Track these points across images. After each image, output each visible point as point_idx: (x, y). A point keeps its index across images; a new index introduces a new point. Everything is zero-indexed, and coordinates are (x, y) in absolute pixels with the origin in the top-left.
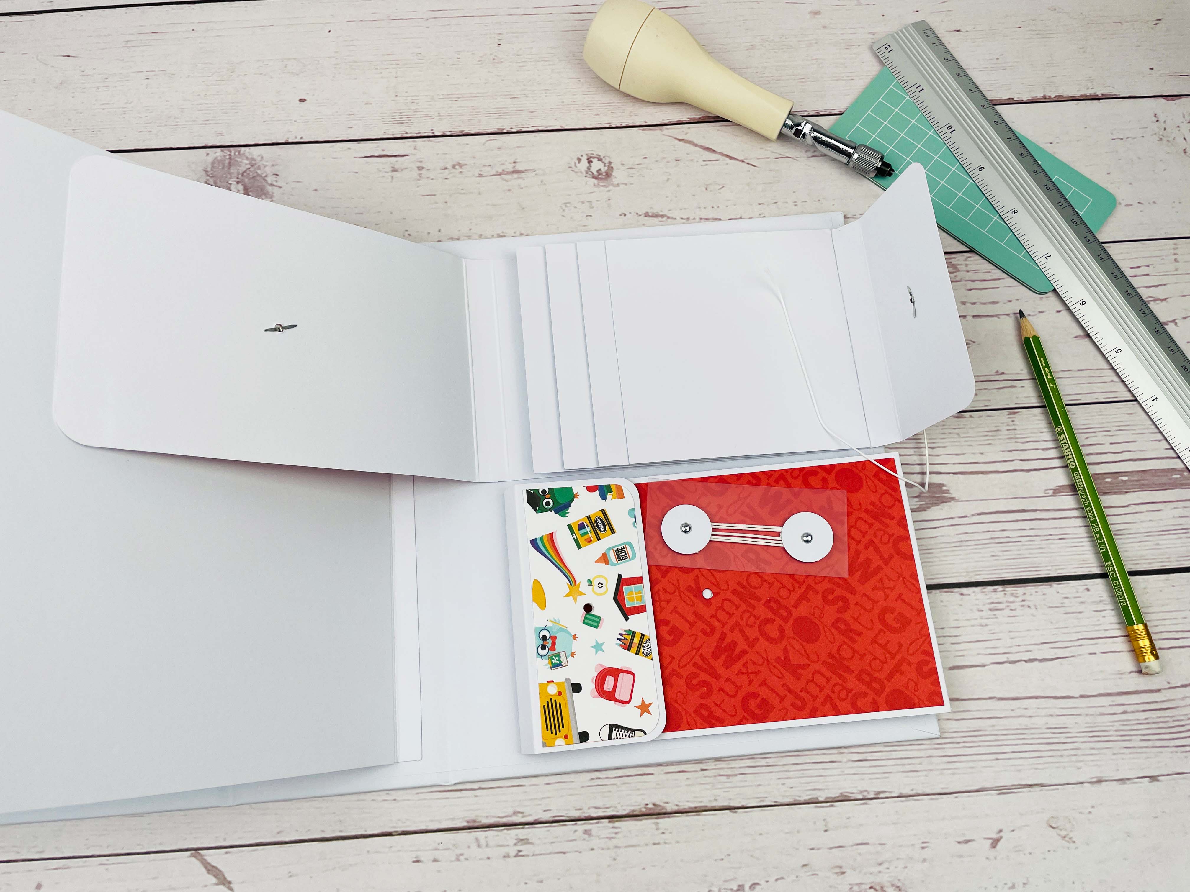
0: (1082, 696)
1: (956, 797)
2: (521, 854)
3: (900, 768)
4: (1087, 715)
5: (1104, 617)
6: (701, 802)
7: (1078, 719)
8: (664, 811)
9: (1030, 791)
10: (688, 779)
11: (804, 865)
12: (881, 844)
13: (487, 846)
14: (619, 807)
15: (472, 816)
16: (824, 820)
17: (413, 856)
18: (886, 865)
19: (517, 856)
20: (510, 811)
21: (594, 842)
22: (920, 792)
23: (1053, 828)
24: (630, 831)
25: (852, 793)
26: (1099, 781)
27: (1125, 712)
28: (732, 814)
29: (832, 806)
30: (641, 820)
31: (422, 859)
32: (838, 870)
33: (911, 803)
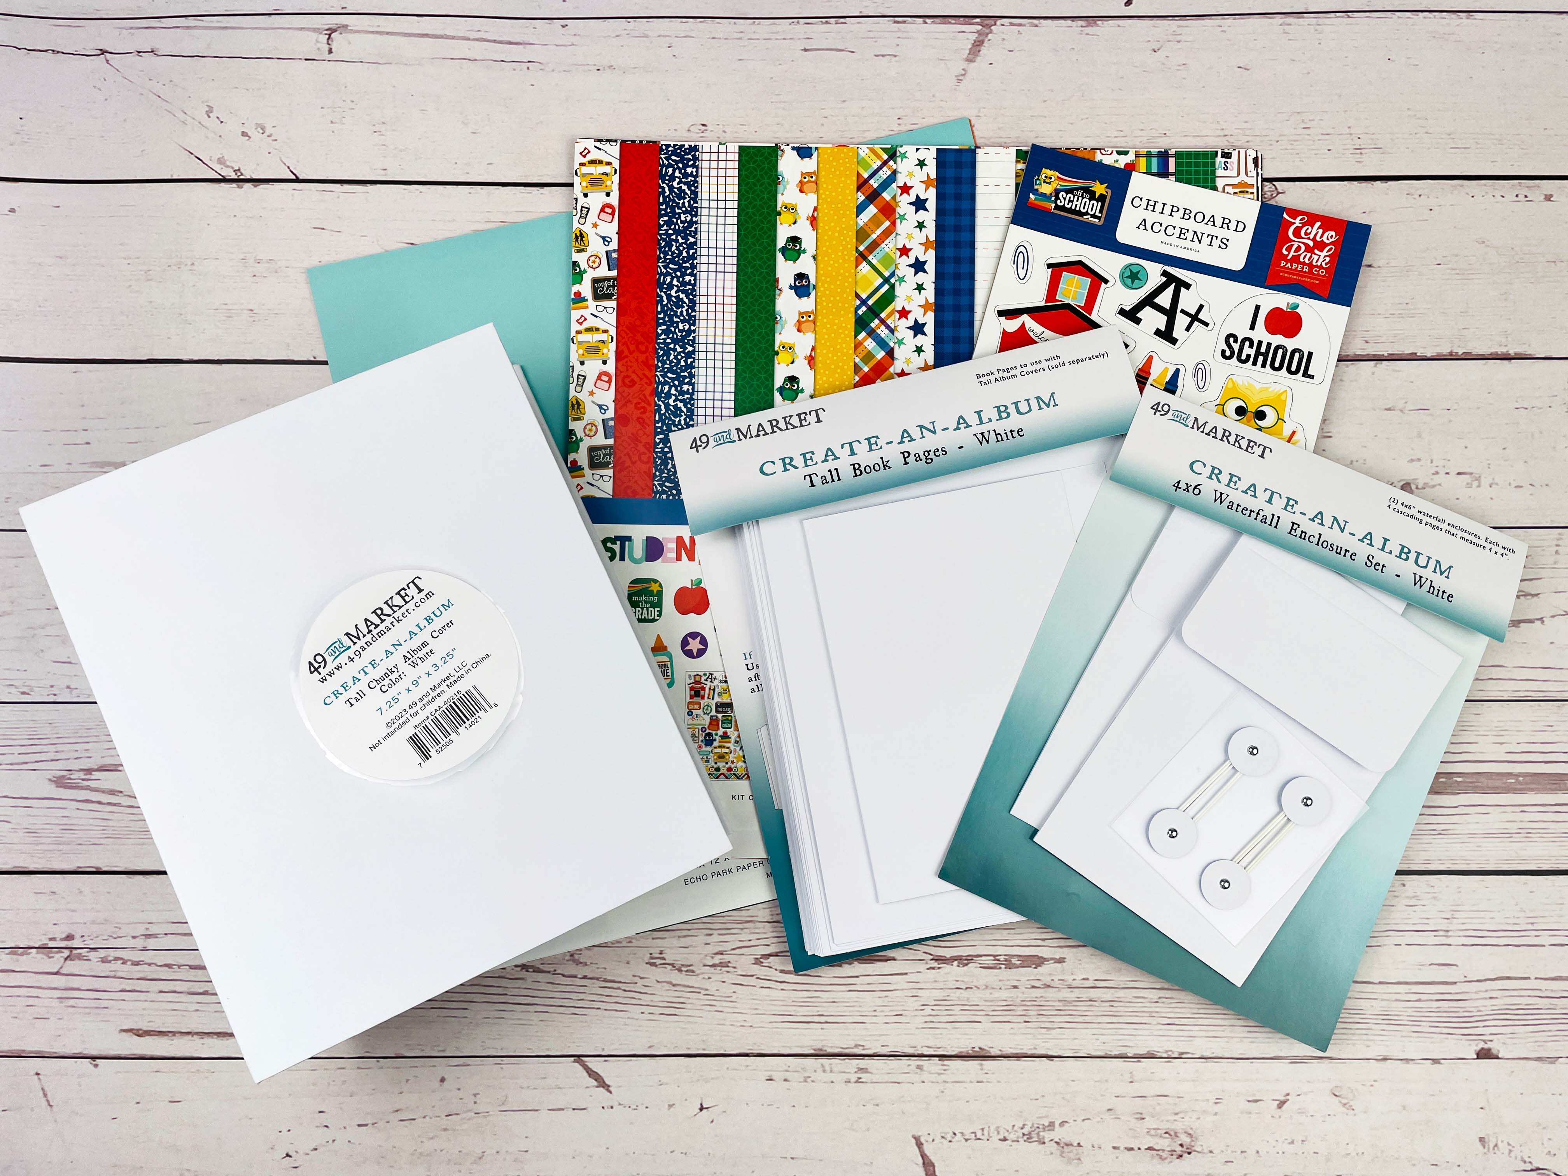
0: (1381, 983)
1: (1252, 1063)
2: (860, 1080)
3: (1204, 1034)
4: (1383, 1000)
5: (1415, 911)
7: (1374, 1003)
8: (988, 1054)
9: (1318, 1063)
10: (1012, 1028)
11: (1109, 1110)
12: (1179, 1097)
13: (831, 1071)
14: (949, 1047)
15: (819, 1046)
16: (1131, 1073)
17: (767, 1075)
18: (1181, 1115)
19: (856, 1082)
20: (852, 1044)
21: (925, 1076)
22: (1220, 1056)
23: (1336, 1096)
24: (957, 1069)
25: (1158, 1052)
26: (1385, 1059)
27: (1419, 1000)
28: (1048, 1061)
29: (1139, 1061)
30: (968, 1061)
31: (773, 1078)
32: (1139, 1116)
33: (1210, 1064)
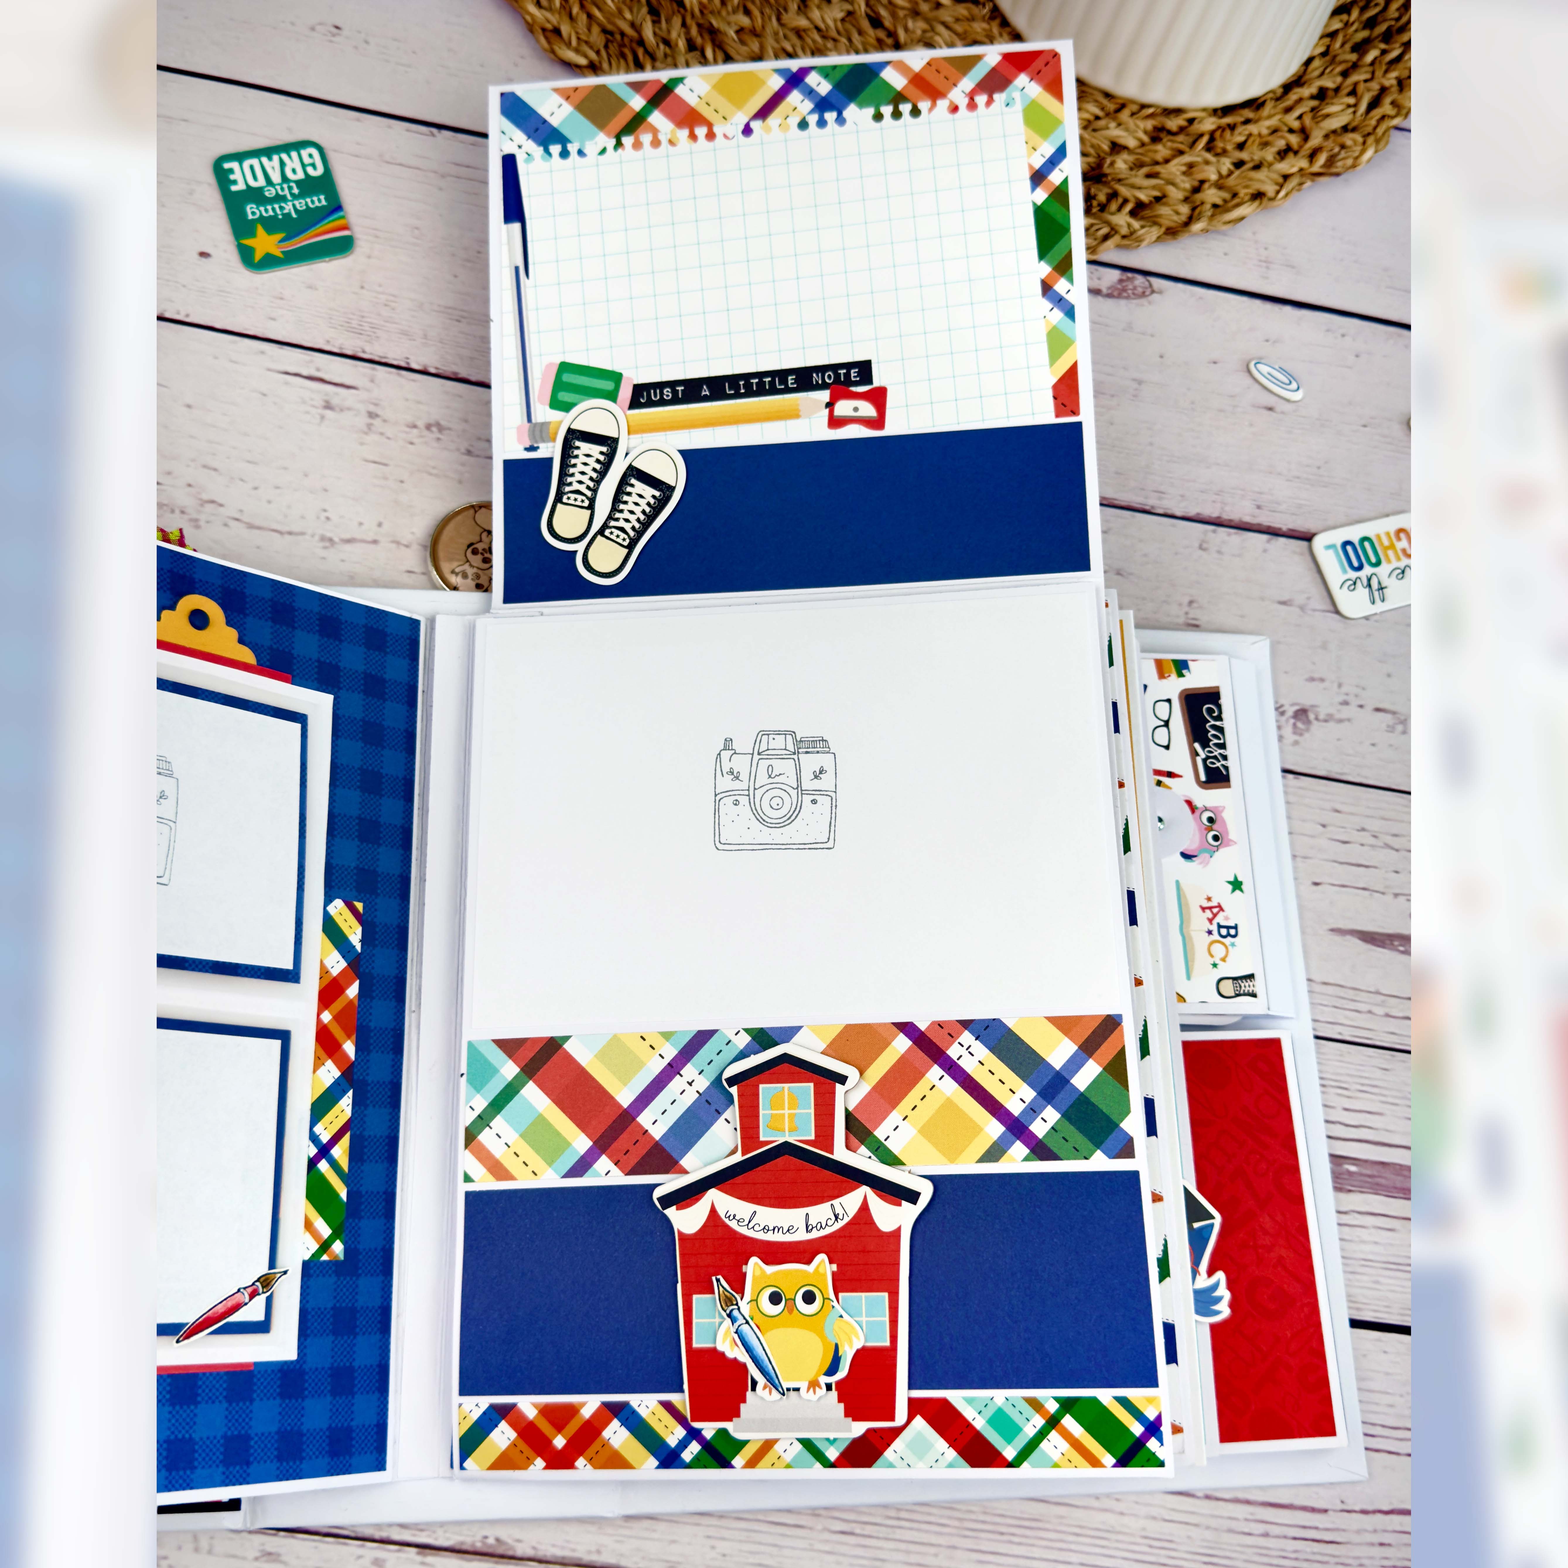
6: (574, 1550)
